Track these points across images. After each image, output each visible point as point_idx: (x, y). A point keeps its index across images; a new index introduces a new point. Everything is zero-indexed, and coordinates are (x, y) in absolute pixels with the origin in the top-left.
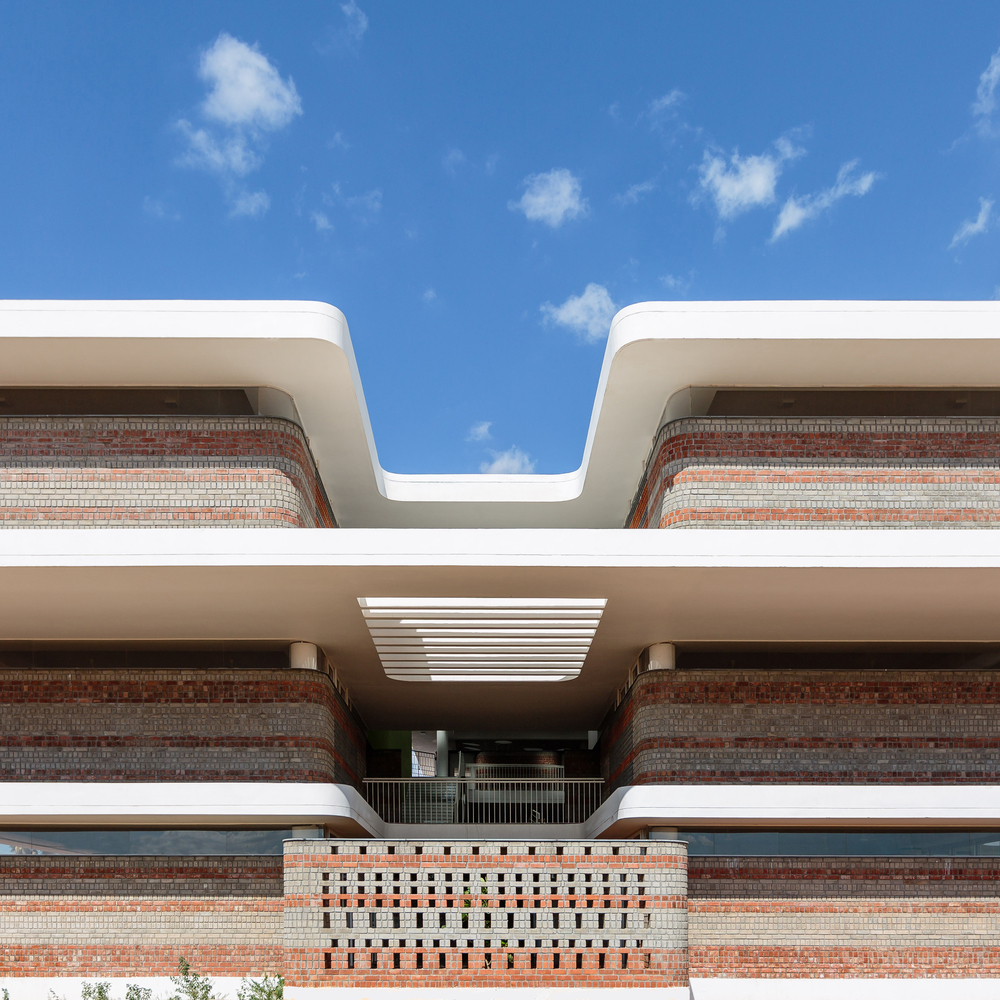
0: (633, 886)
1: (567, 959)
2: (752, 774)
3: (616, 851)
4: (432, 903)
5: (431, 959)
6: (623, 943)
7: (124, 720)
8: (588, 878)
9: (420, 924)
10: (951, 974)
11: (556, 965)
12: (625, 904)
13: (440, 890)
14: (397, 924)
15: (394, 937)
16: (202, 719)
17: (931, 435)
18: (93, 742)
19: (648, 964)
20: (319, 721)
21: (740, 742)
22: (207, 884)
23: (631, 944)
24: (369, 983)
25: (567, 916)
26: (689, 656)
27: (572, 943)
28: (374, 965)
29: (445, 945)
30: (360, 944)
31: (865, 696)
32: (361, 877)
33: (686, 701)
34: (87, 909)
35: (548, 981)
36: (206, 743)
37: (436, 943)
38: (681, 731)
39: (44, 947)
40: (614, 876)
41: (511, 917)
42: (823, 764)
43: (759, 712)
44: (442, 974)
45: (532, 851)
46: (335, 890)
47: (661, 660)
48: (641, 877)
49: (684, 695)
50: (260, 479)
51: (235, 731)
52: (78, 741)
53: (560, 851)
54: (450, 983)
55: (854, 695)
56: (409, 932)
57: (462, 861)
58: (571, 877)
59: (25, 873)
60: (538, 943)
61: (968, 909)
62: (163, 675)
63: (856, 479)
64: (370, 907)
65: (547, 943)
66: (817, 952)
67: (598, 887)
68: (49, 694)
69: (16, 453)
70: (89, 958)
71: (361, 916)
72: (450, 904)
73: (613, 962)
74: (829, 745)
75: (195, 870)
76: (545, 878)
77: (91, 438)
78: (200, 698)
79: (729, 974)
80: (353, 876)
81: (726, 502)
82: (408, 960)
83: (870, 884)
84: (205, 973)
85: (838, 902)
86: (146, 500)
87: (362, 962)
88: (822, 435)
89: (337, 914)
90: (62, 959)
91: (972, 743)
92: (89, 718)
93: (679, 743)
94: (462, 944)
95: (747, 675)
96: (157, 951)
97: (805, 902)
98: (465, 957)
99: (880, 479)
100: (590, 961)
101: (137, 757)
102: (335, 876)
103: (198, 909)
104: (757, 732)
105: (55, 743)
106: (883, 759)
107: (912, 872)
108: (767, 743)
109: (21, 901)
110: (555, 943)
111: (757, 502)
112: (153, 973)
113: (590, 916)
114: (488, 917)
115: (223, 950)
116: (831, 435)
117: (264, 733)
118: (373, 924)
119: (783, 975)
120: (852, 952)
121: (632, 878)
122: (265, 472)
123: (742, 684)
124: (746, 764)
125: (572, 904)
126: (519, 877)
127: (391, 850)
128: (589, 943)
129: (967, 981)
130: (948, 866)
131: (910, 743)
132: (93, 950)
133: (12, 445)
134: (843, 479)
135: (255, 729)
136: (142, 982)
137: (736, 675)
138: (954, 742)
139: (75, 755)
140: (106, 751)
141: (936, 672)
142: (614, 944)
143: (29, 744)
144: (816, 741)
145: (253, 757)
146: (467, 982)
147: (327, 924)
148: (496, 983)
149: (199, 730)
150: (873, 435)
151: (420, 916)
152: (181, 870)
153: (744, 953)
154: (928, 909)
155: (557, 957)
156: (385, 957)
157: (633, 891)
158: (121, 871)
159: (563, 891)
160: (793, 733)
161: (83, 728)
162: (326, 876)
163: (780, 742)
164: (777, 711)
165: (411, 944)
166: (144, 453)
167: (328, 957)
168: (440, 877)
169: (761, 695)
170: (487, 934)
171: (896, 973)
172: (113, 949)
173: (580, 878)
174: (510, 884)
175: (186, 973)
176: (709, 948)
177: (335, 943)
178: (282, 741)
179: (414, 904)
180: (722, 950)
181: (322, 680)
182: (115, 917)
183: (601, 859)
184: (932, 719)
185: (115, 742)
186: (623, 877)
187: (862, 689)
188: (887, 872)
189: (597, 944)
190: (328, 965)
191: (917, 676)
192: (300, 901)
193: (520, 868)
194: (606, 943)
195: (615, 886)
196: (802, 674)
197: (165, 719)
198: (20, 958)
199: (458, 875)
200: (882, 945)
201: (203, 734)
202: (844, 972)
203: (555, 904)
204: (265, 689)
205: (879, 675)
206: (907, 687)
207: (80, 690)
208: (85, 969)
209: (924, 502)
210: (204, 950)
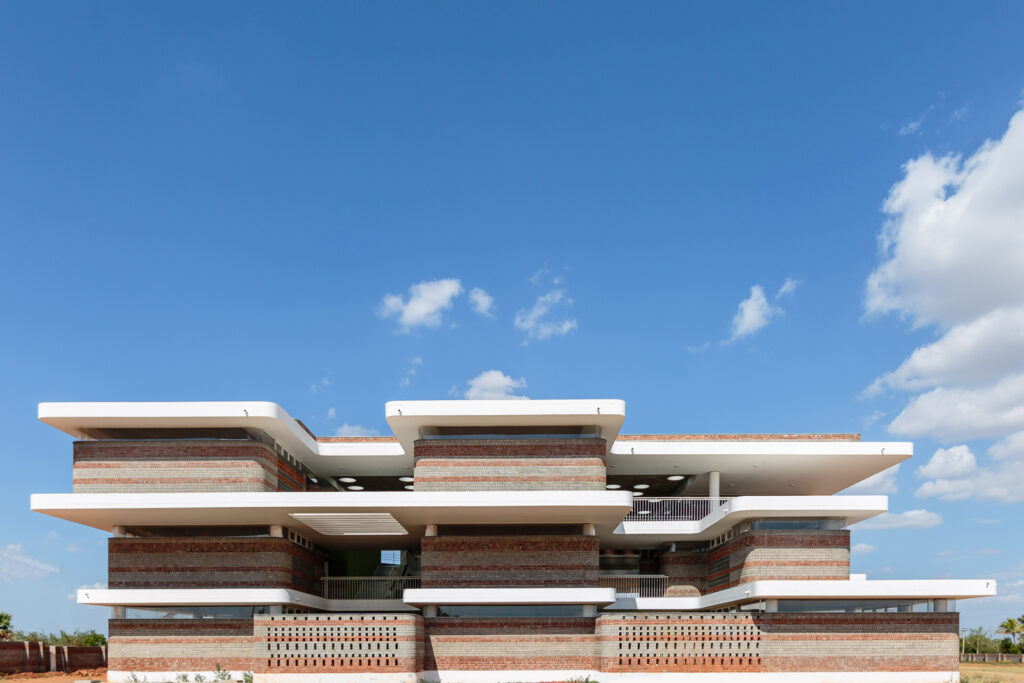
0: (391, 632)
1: (365, 662)
2: (466, 582)
3: (385, 618)
4: (311, 640)
5: (310, 662)
6: (387, 655)
7: (197, 560)
8: (374, 629)
9: (306, 648)
10: (550, 668)
11: (360, 664)
12: (388, 640)
13: (314, 634)
14: (297, 648)
15: (296, 653)
16: (230, 559)
17: (519, 446)
18: (183, 570)
19: (396, 664)
20: (282, 559)
21: (461, 568)
22: (232, 631)
23: (390, 655)
24: (286, 671)
25: (365, 644)
26: (443, 529)
27: (366, 655)
28: (288, 664)
29: (316, 656)
30: (282, 656)
31: (516, 547)
32: (283, 629)
33: (439, 550)
34: (180, 642)
35: (357, 671)
36: (232, 569)
37: (313, 656)
38: (437, 564)
39: (162, 658)
40: (384, 629)
41: (342, 645)
42: (497, 577)
43: (470, 555)
44: (314, 668)
45: (351, 618)
46: (272, 635)
47: (430, 532)
48: (395, 629)
49: (438, 548)
50: (247, 466)
51: (244, 565)
52: (177, 569)
53: (362, 618)
54: (318, 671)
55: (511, 547)
56: (302, 651)
57: (324, 623)
58: (367, 629)
59: (154, 627)
60: (353, 656)
61: (558, 640)
62: (214, 540)
63: (489, 464)
64: (286, 642)
65: (356, 655)
66: (493, 659)
67: (377, 632)
68: (166, 548)
69: (148, 456)
70: (181, 664)
71: (283, 645)
72: (318, 640)
73: (383, 663)
74: (500, 569)
75: (227, 625)
76: (356, 629)
77: (179, 450)
78: (229, 550)
79: (455, 669)
80: (280, 629)
81: (437, 474)
82: (301, 663)
83: (516, 629)
84: (230, 669)
85: (502, 637)
86: (201, 475)
87: (283, 663)
88: (476, 447)
89: (274, 644)
90: (169, 664)
91: (562, 568)
92: (182, 559)
93: (435, 568)
94: (323, 656)
95: (465, 538)
96: (210, 660)
97: (488, 637)
98: (324, 661)
99: (498, 464)
100: (374, 663)
101: (201, 576)
102: (273, 629)
103: (228, 641)
104: (469, 563)
105: (167, 570)
106: (523, 575)
107: (535, 624)
108: (473, 568)
109: (152, 638)
110: (360, 656)
111: (449, 474)
112: (208, 670)
113: (374, 645)
114: (333, 645)
115: (238, 660)
116: (480, 447)
117: (257, 565)
118: (288, 648)
119: (478, 669)
120: (508, 659)
121: (391, 629)
122: (250, 462)
123: (463, 543)
124: (464, 578)
125: (367, 640)
126: (346, 629)
127: (295, 619)
128: (373, 656)
129: (557, 671)
130: (550, 621)
131: (535, 568)
132: (182, 660)
133: (147, 453)
134: (484, 464)
135: (253, 564)
136: (202, 673)
137: (461, 539)
138: (553, 567)
139: (176, 576)
140: (189, 574)
141: (547, 537)
142: (383, 656)
143: (156, 570)
144: (494, 567)
145: (252, 576)
146: (324, 671)
147: (269, 648)
148: (336, 671)
149: (229, 564)
150: (497, 447)
151: (306, 645)
152: (220, 625)
153: (462, 660)
154: (542, 640)
155: (360, 661)
156: (292, 661)
157: (391, 634)
158: (195, 626)
159: (363, 635)
160: (485, 564)
161: (180, 564)
162: (269, 629)
163: (479, 568)
164: (478, 554)
165: (302, 656)
166: (201, 456)
167: (269, 661)
168: (314, 629)
169: (471, 547)
170: (333, 652)
171: (526, 668)
172: (191, 659)
173: (370, 629)
174: (342, 632)
175: (219, 670)
176: (447, 657)
177: (272, 656)
178: (265, 569)
179: (304, 640)
180: (452, 659)
181: (285, 541)
182: (192, 645)
183: (378, 621)
184: (545, 557)
185: (193, 570)
186: (387, 629)
187: (515, 545)
188: (524, 624)
189: (377, 656)
190: (269, 664)
191: (539, 538)
192: (258, 639)
193: (347, 625)
194: (380, 655)
195: (384, 632)
196: (489, 538)
197: (215, 560)
198: (151, 663)
199: (322, 628)
200: (521, 656)
201: (230, 566)
202: (504, 668)
203: (360, 640)
204: (257, 546)
205: (522, 538)
206: (535, 543)
207: (178, 547)
208: (179, 668)
209: (517, 474)
210: (230, 660)
